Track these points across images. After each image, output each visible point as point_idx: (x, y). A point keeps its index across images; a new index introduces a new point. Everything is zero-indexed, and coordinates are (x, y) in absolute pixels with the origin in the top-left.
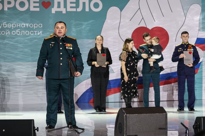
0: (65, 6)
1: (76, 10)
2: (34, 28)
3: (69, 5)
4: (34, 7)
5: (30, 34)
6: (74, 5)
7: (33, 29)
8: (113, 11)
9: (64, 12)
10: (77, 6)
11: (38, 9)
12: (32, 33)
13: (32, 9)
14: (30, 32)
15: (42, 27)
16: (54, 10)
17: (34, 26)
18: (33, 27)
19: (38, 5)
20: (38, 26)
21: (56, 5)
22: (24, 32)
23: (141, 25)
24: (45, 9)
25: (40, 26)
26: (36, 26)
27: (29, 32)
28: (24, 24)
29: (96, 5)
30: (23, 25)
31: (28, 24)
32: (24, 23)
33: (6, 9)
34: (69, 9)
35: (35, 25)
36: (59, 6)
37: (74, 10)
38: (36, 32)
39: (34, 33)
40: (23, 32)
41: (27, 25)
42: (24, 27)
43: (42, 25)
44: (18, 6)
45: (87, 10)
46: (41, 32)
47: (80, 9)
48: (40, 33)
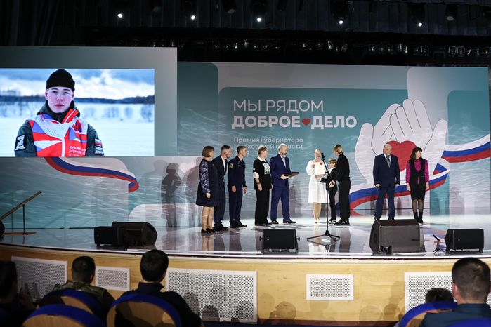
0: (323, 123)
3: (326, 122)
4: (296, 124)
6: (331, 122)
7: (294, 143)
8: (366, 127)
9: (322, 128)
10: (334, 123)
11: (299, 126)
13: (294, 125)
16: (313, 127)
19: (299, 122)
21: (315, 122)
23: (392, 140)
29: (351, 122)
33: (270, 126)
34: (327, 126)
36: (318, 123)
37: (331, 126)
44: (281, 123)
45: (343, 126)
47: (336, 125)
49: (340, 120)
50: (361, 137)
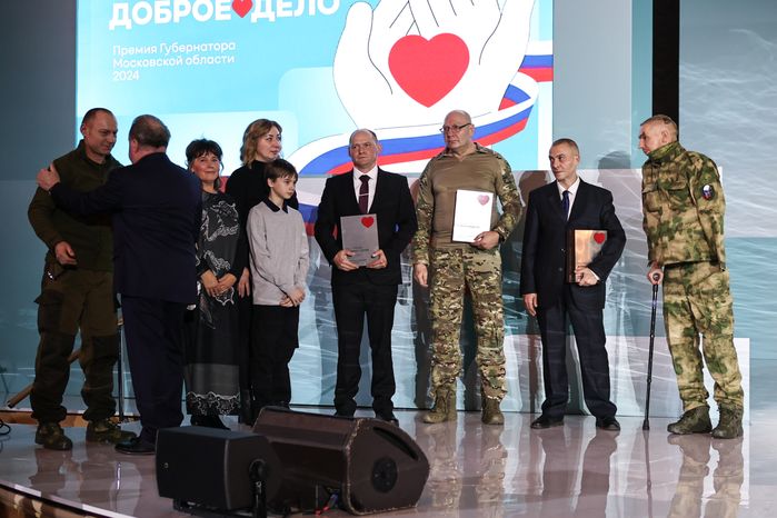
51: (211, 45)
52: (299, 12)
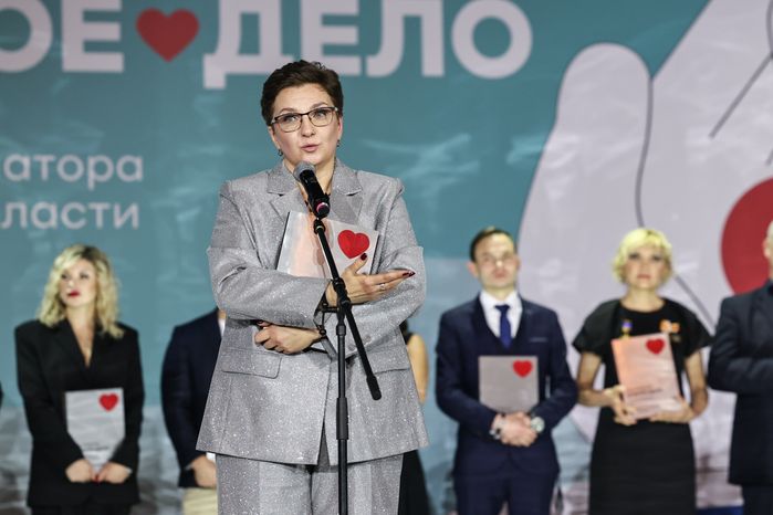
1: (364, 65)
2: (91, 185)
5: (59, 221)
6: (349, 35)
11: (113, 63)
12: (74, 216)
13: (75, 60)
14: (59, 210)
15: (138, 175)
17: (92, 175)
18: (85, 177)
19: (111, 32)
20: (116, 168)
22: (22, 207)
24: (160, 61)
25: (130, 168)
26: (101, 168)
27: (53, 209)
28: (26, 161)
30: (17, 167)
31: (51, 158)
32: (23, 154)
35: (92, 162)
36: (250, 44)
38: (99, 207)
39: (91, 215)
40: (16, 213)
41: (39, 164)
42: (26, 174)
43: (138, 162)
46: (134, 209)
48: (130, 220)
49: (412, 26)
50: (561, 148)
51: (45, 159)
52: (385, 62)
